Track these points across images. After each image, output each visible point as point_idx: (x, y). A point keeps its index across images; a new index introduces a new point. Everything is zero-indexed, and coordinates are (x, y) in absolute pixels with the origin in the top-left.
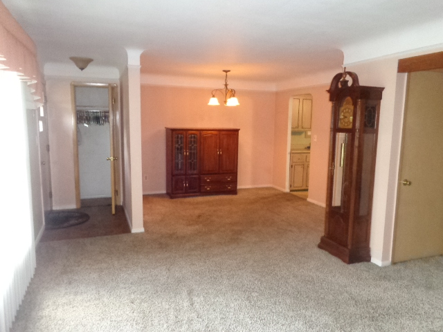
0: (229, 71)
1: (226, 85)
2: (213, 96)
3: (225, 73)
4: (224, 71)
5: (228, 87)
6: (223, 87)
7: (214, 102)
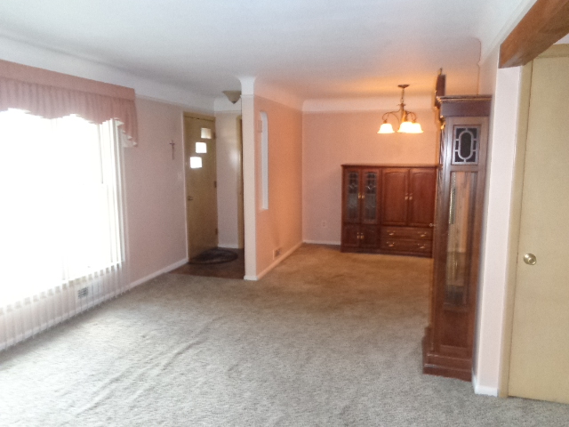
0: (407, 86)
1: (403, 105)
2: (385, 122)
3: (401, 89)
4: (400, 86)
5: (406, 108)
6: (399, 108)
7: (386, 129)
